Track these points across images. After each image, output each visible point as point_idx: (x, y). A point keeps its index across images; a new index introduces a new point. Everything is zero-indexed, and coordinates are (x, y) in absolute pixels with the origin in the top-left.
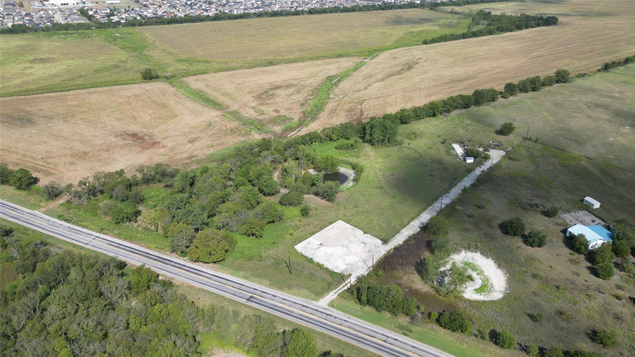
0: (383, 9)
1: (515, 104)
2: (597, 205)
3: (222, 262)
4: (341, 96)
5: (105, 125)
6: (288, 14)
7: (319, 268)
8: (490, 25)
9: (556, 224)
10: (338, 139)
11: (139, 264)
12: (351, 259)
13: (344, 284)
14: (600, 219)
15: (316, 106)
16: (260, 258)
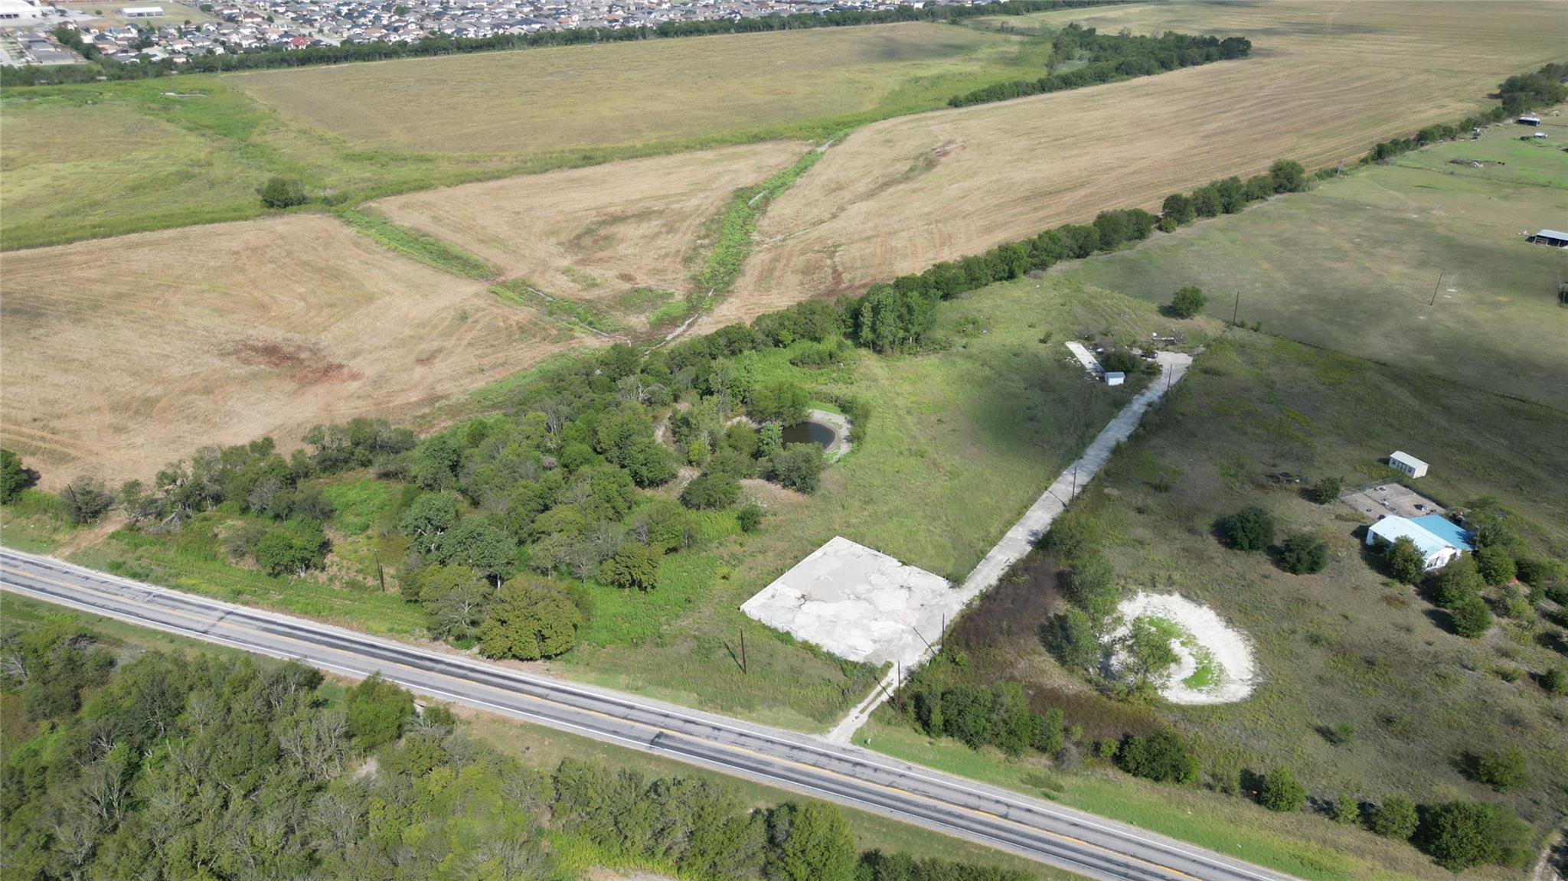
0: (838, 24)
1: (1192, 245)
2: (1420, 469)
3: (567, 656)
4: (779, 237)
5: (186, 326)
6: (607, 36)
7: (811, 655)
8: (1097, 59)
9: (1338, 517)
10: (793, 341)
11: (361, 676)
12: (884, 628)
13: (879, 688)
14: (1433, 501)
15: (722, 263)
16: (660, 641)
